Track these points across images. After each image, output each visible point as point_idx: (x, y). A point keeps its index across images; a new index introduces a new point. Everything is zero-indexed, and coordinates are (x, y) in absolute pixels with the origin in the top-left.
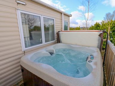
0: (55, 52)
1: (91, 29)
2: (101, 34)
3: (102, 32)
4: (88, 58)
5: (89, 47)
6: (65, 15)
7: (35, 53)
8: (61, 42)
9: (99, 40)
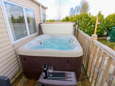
0: (43, 42)
1: (63, 22)
2: (75, 24)
3: (75, 23)
4: (70, 41)
5: (67, 35)
6: (42, 7)
7: (28, 44)
8: (44, 34)
9: (73, 29)
